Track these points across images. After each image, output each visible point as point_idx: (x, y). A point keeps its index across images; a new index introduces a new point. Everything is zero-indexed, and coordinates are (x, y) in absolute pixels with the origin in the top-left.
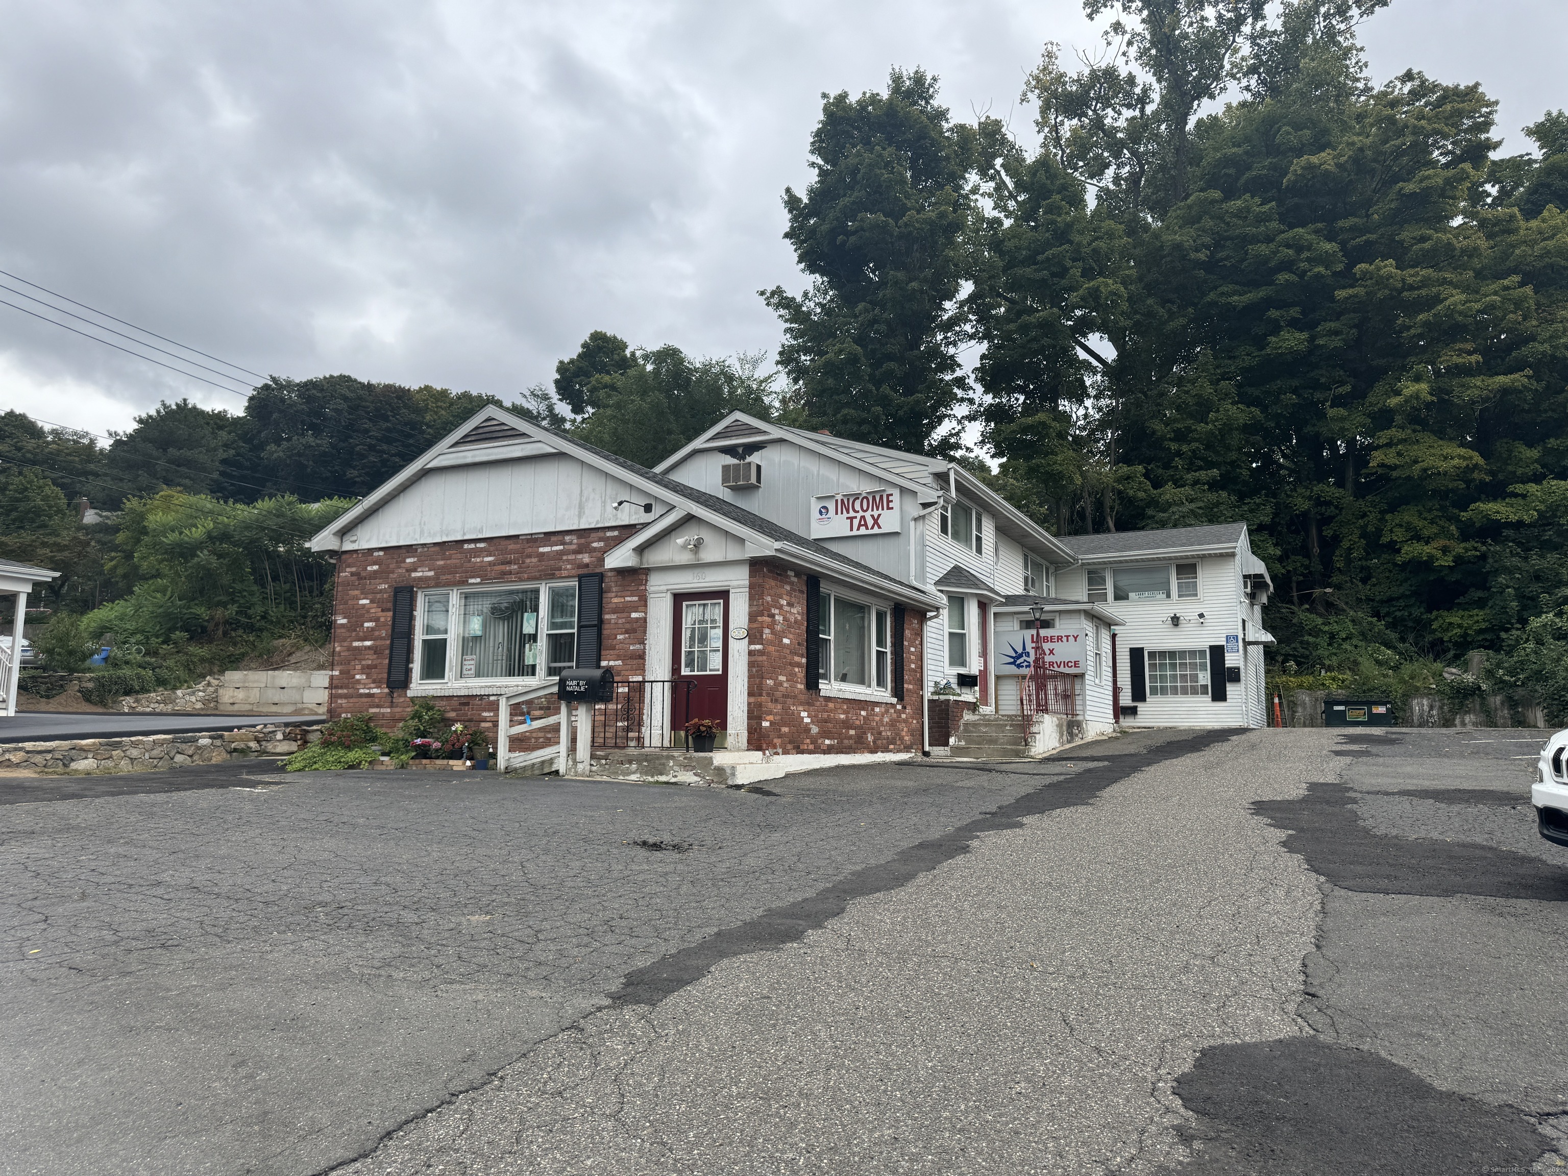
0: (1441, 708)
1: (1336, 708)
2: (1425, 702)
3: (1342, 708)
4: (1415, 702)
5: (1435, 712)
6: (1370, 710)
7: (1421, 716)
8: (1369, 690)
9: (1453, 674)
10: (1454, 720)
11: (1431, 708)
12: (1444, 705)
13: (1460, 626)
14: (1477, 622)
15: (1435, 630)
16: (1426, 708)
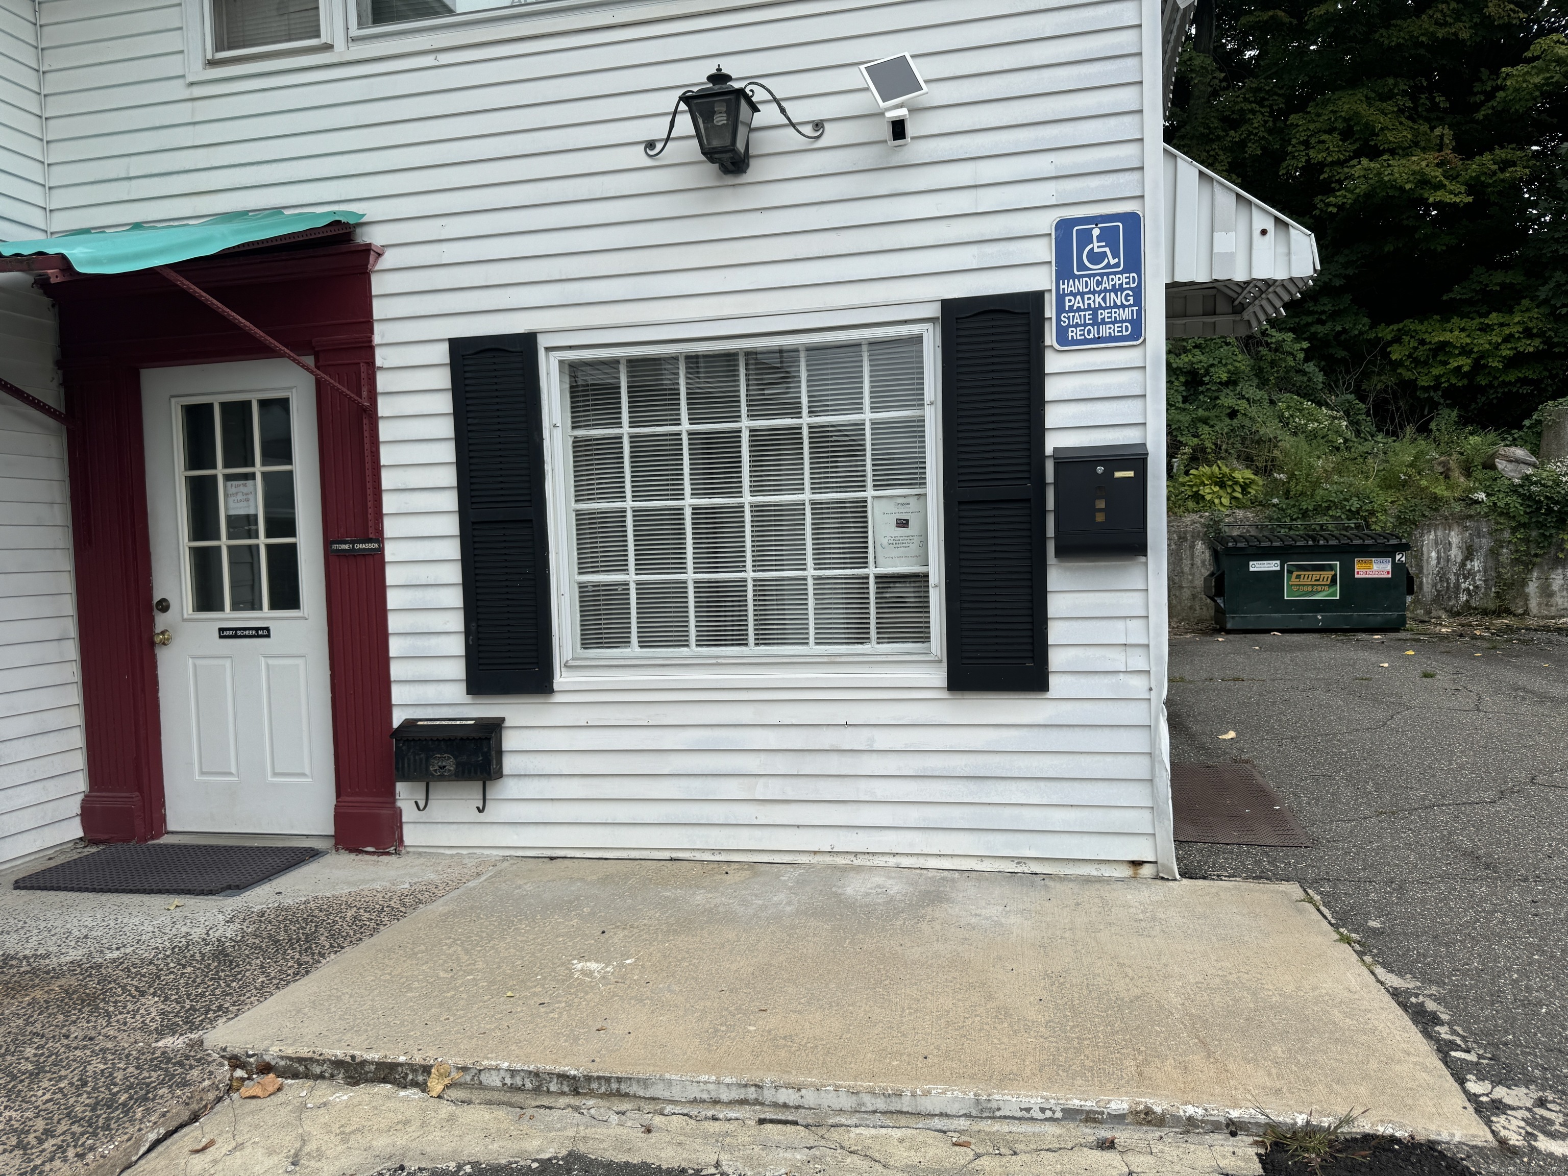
0: (1494, 553)
1: (1256, 566)
2: (1455, 538)
3: (1272, 566)
4: (1430, 538)
5: (1476, 565)
6: (1348, 571)
7: (1442, 576)
8: (1318, 510)
9: (1518, 461)
10: (1524, 583)
11: (1469, 554)
12: (1500, 544)
13: (1465, 351)
14: (1508, 339)
15: (1399, 363)
16: (1456, 554)
